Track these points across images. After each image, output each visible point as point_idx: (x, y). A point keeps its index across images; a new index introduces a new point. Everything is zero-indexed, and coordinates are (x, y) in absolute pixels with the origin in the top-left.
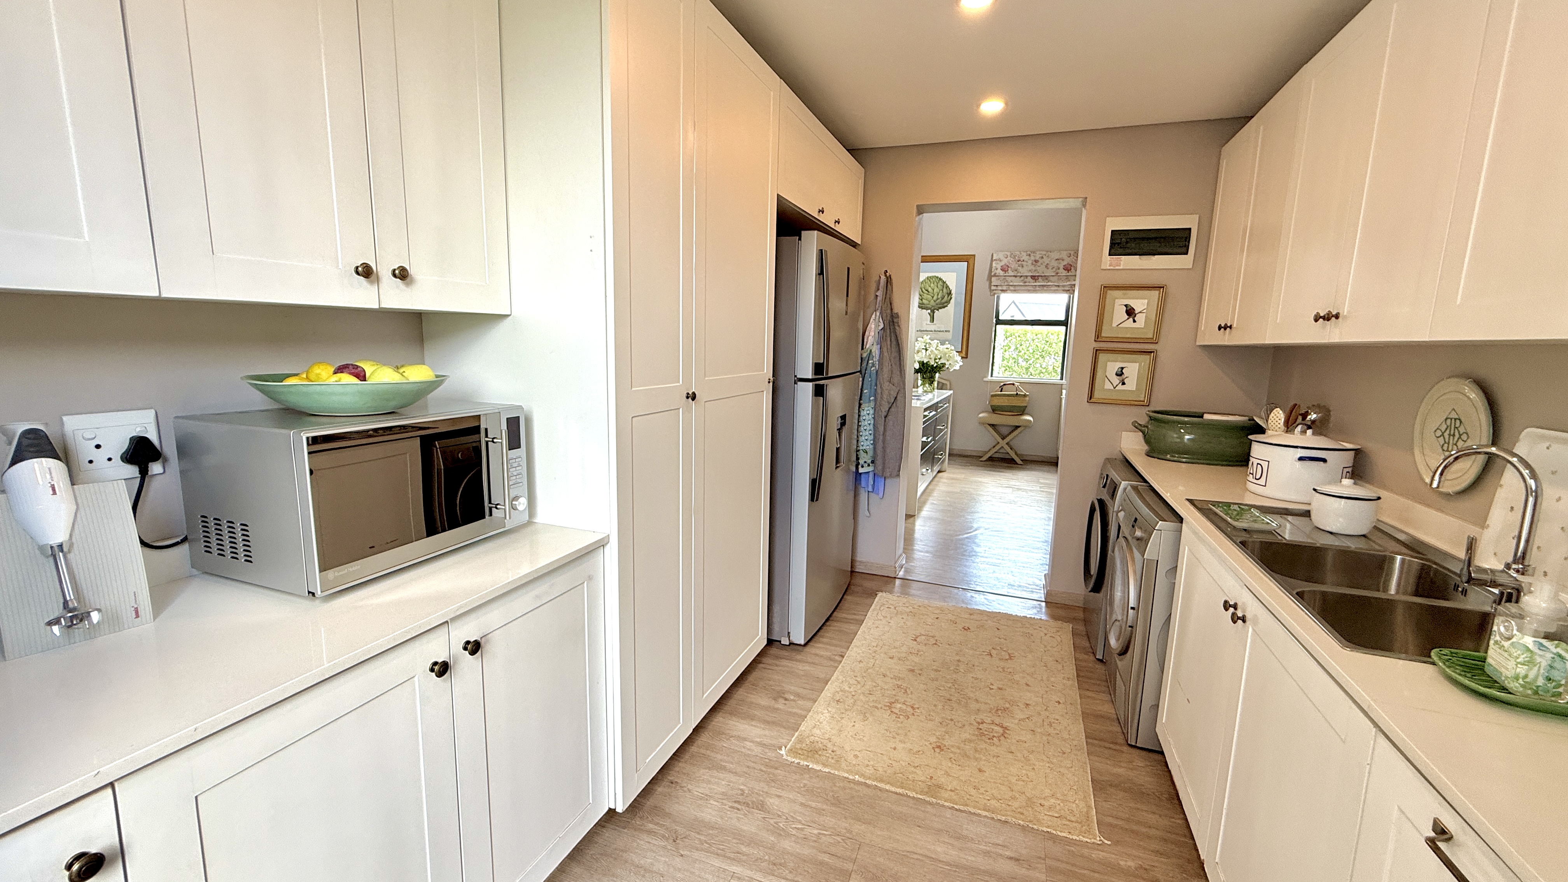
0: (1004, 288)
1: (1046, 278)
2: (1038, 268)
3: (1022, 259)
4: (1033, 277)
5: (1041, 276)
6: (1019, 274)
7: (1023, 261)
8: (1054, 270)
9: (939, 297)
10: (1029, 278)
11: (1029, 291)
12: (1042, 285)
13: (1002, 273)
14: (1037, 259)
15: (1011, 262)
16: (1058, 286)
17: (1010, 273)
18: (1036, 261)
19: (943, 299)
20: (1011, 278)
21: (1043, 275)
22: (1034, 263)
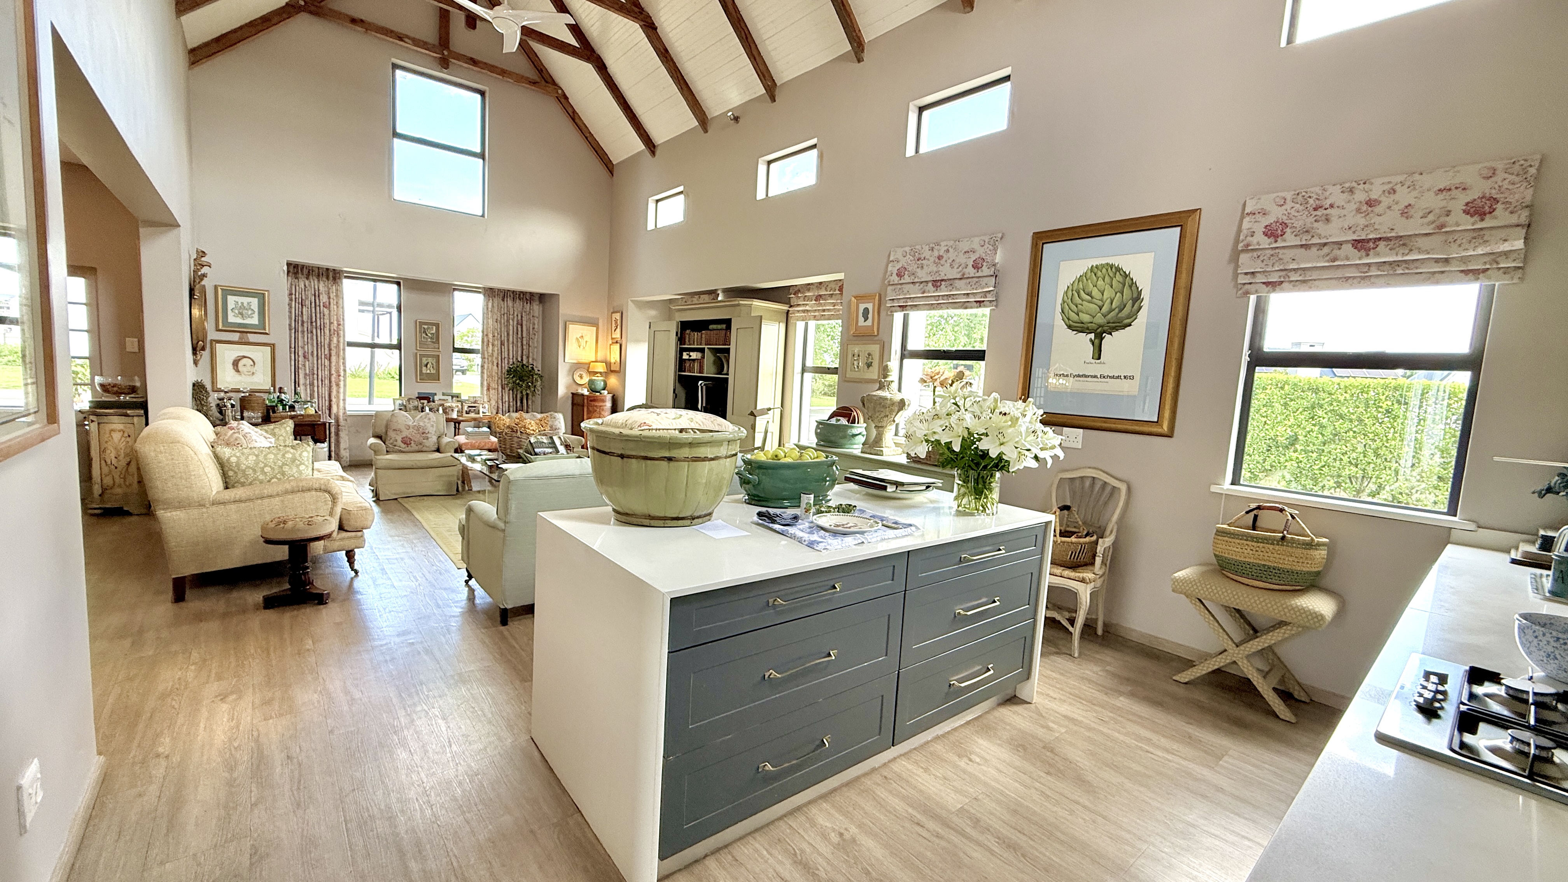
0: (1274, 278)
1: (1402, 241)
2: (1376, 220)
3: (1327, 204)
4: (1359, 244)
5: (1388, 239)
6: (1315, 240)
7: (1332, 206)
8: (1431, 217)
9: (1114, 306)
10: (1348, 249)
11: (1346, 282)
12: (1390, 263)
13: (1265, 242)
14: (1374, 196)
15: (1293, 212)
16: (1446, 261)
17: (1290, 239)
18: (1370, 203)
19: (1121, 311)
20: (1291, 253)
21: (1393, 234)
22: (1365, 208)
